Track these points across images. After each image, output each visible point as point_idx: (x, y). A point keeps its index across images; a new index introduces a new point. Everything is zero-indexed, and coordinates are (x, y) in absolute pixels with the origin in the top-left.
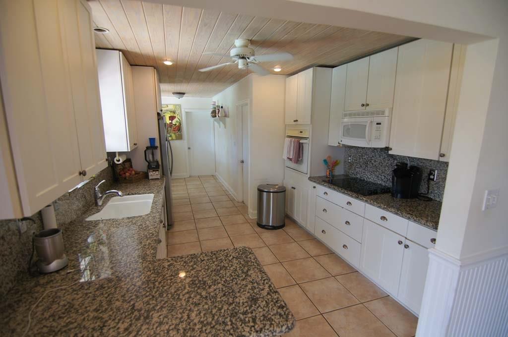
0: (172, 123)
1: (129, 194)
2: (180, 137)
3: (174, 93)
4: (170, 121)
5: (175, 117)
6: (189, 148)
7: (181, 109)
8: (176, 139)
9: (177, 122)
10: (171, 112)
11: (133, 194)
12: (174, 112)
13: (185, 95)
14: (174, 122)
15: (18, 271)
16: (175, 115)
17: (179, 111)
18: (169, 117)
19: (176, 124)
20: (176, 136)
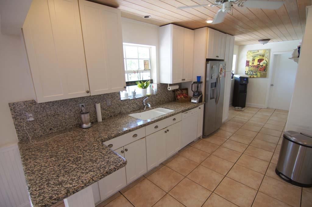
0: (259, 64)
1: (165, 108)
2: (264, 76)
3: (260, 40)
4: (258, 63)
5: (263, 60)
6: (272, 85)
7: (270, 53)
8: (260, 77)
9: (264, 63)
10: (260, 55)
11: (167, 108)
12: (263, 56)
13: (269, 41)
14: (261, 64)
15: (77, 123)
16: (263, 58)
17: (268, 54)
18: (258, 60)
19: (263, 65)
20: (261, 75)
